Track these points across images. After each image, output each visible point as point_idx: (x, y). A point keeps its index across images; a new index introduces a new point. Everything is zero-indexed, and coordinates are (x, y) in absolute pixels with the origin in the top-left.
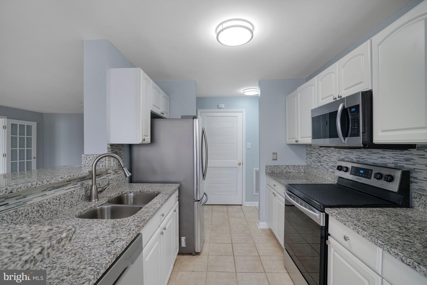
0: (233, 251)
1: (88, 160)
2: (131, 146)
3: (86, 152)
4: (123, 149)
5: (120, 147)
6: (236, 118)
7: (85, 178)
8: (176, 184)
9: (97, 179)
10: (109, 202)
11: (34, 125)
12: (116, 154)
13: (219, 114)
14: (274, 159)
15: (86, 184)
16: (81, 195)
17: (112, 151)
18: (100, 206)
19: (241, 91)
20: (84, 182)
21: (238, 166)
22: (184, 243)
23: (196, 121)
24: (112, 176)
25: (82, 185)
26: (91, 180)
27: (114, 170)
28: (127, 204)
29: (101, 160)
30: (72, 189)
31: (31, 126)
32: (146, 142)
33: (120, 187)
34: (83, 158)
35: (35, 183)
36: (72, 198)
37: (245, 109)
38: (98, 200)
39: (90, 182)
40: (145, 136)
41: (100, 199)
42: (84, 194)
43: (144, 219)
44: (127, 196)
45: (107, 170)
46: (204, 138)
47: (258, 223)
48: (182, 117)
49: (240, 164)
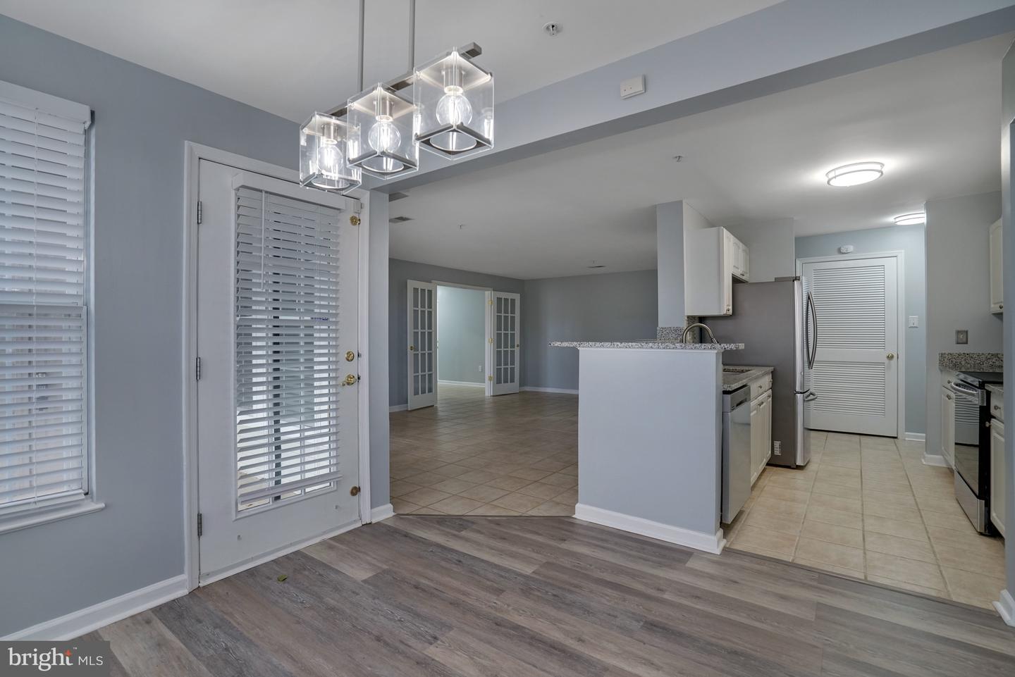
1: (665, 333)
6: (883, 269)
11: (517, 297)
13: (842, 264)
14: (960, 342)
19: (891, 219)
21: (886, 361)
22: (780, 450)
23: (798, 284)
31: (514, 299)
32: (727, 313)
34: (658, 331)
37: (903, 251)
40: (728, 306)
46: (810, 307)
47: (924, 458)
48: (775, 279)
49: (890, 358)
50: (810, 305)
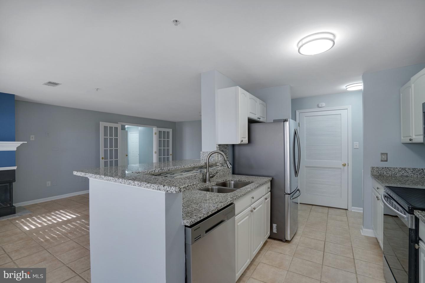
0: (324, 247)
1: (204, 155)
2: (233, 146)
3: (203, 150)
4: (227, 148)
5: (226, 146)
6: (340, 116)
7: (203, 167)
8: (268, 178)
9: (209, 169)
10: (217, 185)
11: (170, 131)
12: (222, 152)
13: (320, 113)
14: (383, 160)
15: (203, 171)
16: (200, 178)
17: (220, 149)
18: (211, 186)
19: (343, 87)
20: (202, 170)
21: (342, 167)
22: (275, 229)
23: (287, 124)
24: (220, 168)
25: (201, 171)
26: (206, 169)
27: (221, 164)
28: (230, 187)
29: (212, 155)
30: (195, 174)
31: (169, 132)
32: (243, 142)
33: (225, 177)
34: (201, 154)
35: (178, 167)
36: (195, 179)
37: (351, 106)
38: (210, 183)
39: (205, 170)
40: (243, 138)
41: (211, 182)
42: (202, 177)
43: (237, 195)
44: (230, 183)
45: (216, 163)
47: (362, 229)
48: (274, 120)
49: (344, 165)
50: (296, 137)
